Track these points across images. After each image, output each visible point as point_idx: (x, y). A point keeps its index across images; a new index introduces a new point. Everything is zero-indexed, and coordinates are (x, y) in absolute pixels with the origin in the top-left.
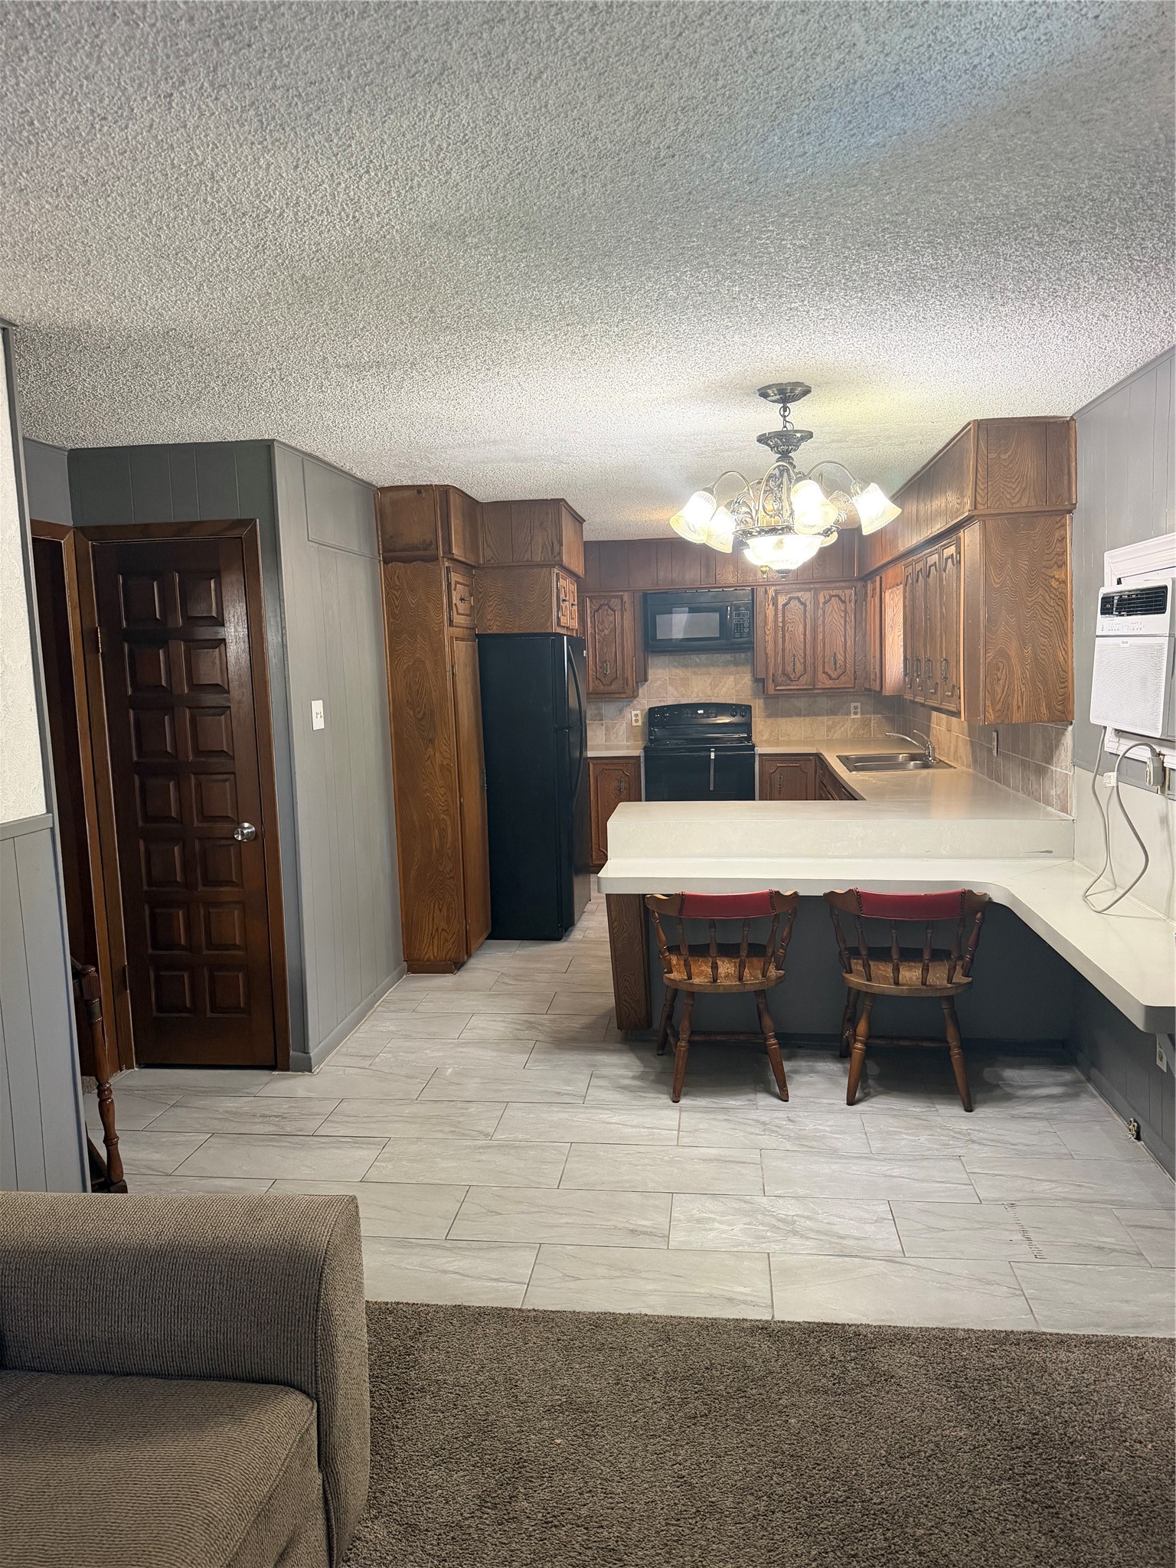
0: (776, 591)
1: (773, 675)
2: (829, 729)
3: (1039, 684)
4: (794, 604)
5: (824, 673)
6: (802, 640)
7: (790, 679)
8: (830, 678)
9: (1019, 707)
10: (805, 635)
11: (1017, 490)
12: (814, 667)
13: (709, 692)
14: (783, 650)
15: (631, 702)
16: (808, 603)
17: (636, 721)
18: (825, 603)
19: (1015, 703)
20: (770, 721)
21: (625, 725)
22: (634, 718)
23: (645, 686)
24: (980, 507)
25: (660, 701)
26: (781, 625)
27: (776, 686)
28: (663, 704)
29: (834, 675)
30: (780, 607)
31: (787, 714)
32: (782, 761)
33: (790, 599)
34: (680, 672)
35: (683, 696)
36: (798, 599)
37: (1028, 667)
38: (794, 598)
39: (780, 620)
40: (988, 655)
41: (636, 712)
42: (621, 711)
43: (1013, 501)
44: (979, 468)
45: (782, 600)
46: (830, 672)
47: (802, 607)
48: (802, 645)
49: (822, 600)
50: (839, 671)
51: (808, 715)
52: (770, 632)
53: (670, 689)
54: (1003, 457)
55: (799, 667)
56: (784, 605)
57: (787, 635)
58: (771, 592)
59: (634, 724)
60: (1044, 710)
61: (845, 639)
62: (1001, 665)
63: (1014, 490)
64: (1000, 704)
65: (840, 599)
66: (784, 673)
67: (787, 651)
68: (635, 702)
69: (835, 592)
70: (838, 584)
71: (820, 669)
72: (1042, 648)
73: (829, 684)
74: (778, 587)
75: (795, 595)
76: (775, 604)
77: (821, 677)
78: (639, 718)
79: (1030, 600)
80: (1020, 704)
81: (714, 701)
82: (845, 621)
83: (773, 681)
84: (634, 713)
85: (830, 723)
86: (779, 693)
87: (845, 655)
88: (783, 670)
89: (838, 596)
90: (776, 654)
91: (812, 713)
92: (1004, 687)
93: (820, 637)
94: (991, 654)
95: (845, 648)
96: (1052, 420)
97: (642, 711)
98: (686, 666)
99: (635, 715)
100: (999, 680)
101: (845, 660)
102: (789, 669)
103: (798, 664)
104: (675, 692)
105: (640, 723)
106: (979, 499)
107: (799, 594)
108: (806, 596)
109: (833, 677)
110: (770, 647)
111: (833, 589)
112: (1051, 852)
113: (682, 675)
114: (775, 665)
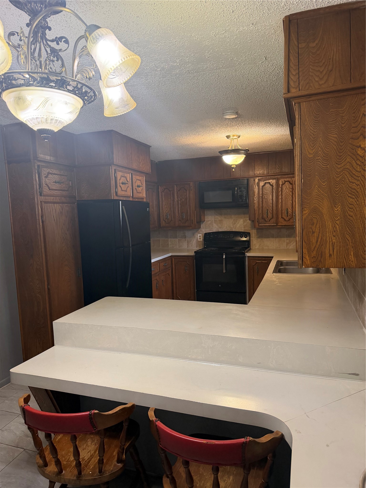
0: (259, 179)
1: (258, 219)
2: (287, 244)
3: (347, 236)
4: (268, 186)
5: (282, 218)
6: (271, 202)
7: (265, 221)
8: (285, 220)
9: (330, 255)
10: (273, 200)
11: (324, 72)
12: (277, 215)
13: (232, 226)
14: (262, 207)
15: (198, 230)
16: (274, 185)
17: (200, 239)
18: (282, 185)
19: (327, 252)
20: (259, 240)
21: (195, 240)
22: (199, 238)
23: (204, 224)
24: (293, 90)
25: (210, 230)
26: (261, 195)
27: (259, 224)
28: (211, 231)
29: (287, 219)
30: (261, 187)
31: (267, 237)
32: (259, 260)
33: (266, 183)
34: (219, 218)
35: (220, 228)
36: (269, 183)
37: (338, 222)
38: (268, 183)
39: (261, 193)
40: (304, 212)
41: (200, 235)
42: (193, 234)
43: (321, 83)
44: (291, 58)
45: (262, 184)
46: (285, 218)
47: (271, 187)
48: (271, 205)
49: (281, 183)
50: (289, 217)
51: (277, 237)
52: (256, 199)
53: (215, 225)
54: (312, 45)
55: (270, 215)
56: (263, 186)
57: (264, 200)
58: (257, 180)
59: (199, 240)
60: (352, 257)
61: (292, 202)
62: (315, 221)
63: (321, 72)
64: (315, 252)
65: (290, 183)
66: (263, 218)
67: (264, 208)
68: (199, 230)
69: (287, 179)
70: (289, 176)
71: (280, 216)
72: (350, 206)
73: (285, 223)
74: (260, 178)
75: (268, 181)
76: (258, 185)
77: (281, 220)
78: (201, 237)
79: (339, 166)
80: (331, 252)
81: (234, 230)
82: (292, 193)
83: (258, 222)
84: (199, 235)
85: (288, 241)
86: (260, 227)
87: (292, 209)
88: (263, 216)
89: (289, 181)
90: (259, 209)
91: (279, 236)
92: (318, 238)
93: (280, 201)
94: (306, 212)
95: (292, 206)
96: (355, 6)
97: (202, 234)
98: (221, 214)
99: (199, 236)
100: (313, 232)
101: (292, 212)
102: (265, 216)
103: (269, 214)
104: (217, 226)
105: (201, 240)
106: (292, 83)
107: (270, 181)
108: (273, 182)
109: (286, 220)
110: (256, 205)
111: (286, 178)
112: (357, 375)
113: (220, 219)
114: (258, 215)
